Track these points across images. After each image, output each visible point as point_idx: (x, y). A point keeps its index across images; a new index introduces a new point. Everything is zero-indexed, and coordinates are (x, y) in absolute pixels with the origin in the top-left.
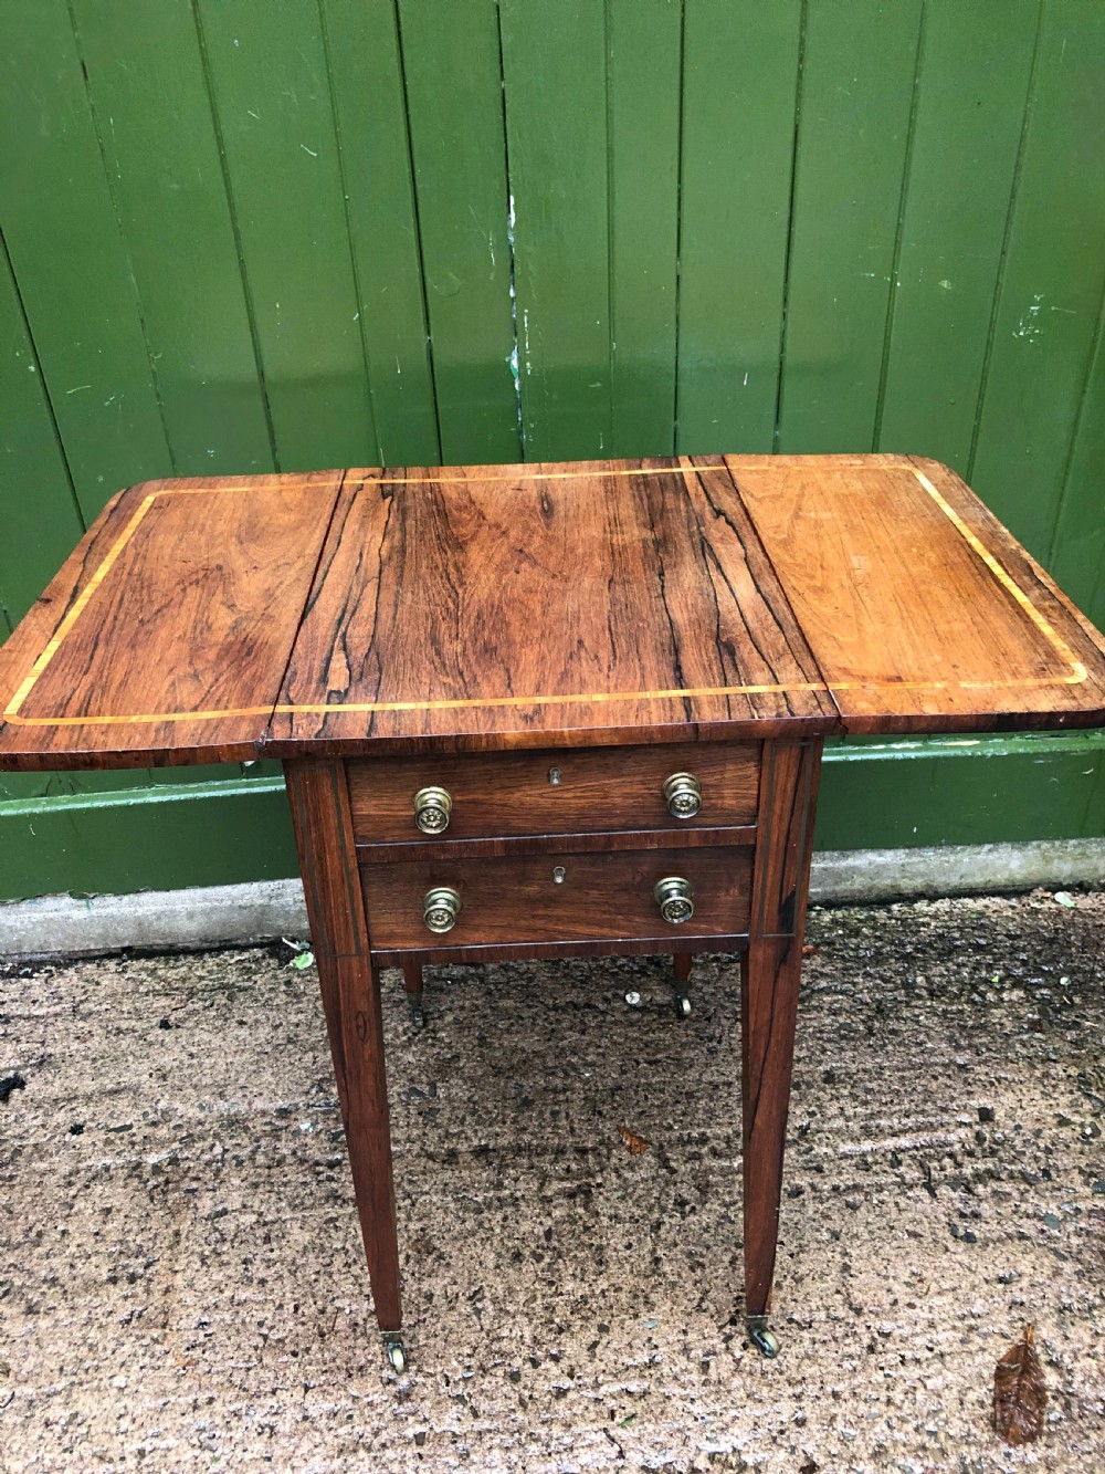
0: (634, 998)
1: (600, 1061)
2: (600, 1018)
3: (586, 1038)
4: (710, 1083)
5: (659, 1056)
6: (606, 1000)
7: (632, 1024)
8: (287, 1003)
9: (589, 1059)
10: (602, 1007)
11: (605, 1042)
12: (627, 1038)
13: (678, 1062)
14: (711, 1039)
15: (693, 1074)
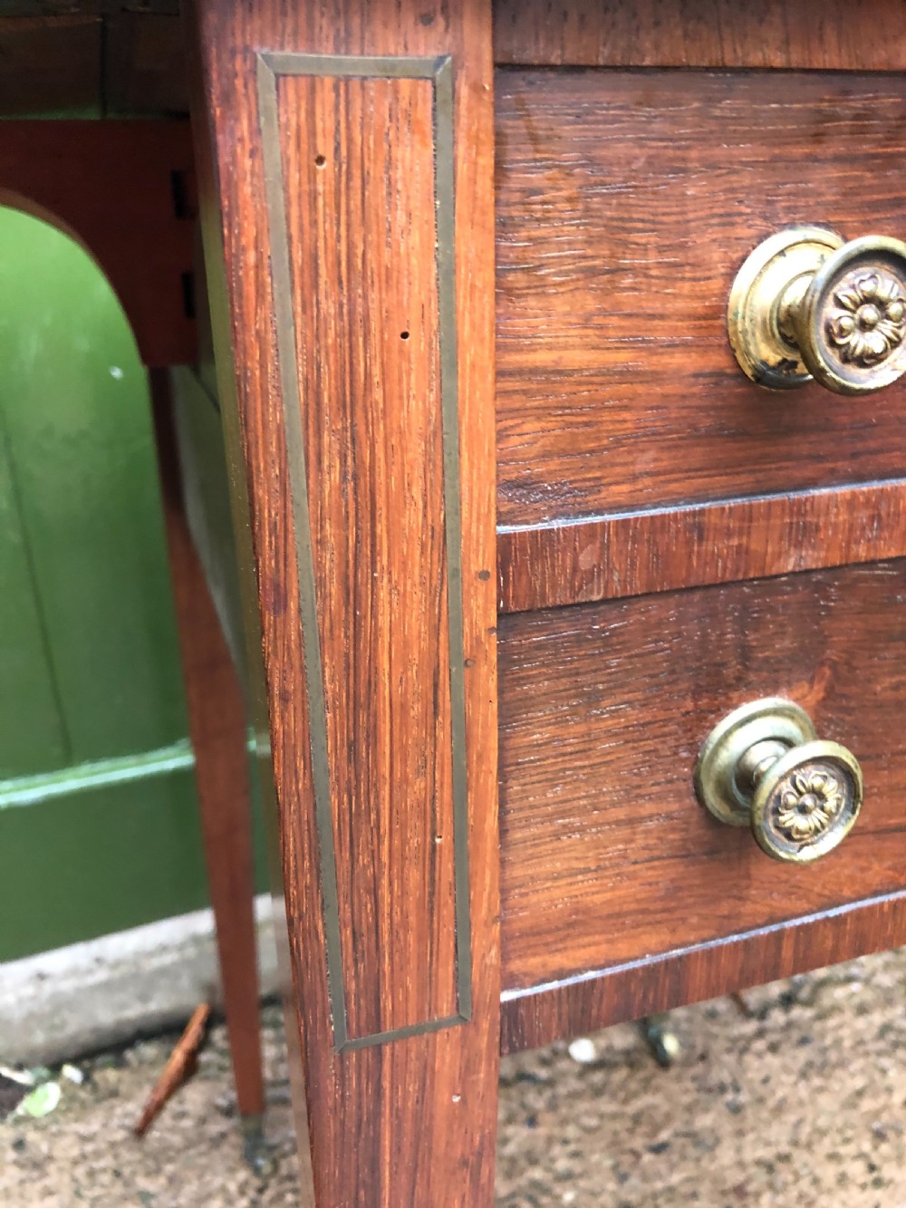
0: (583, 1050)
1: (576, 1166)
2: (548, 1093)
3: (542, 1131)
4: (759, 1163)
5: (664, 1136)
6: (545, 1062)
7: (598, 1092)
8: (22, 1182)
9: (562, 1164)
10: (543, 1073)
11: (571, 1131)
12: (602, 1116)
13: (693, 1136)
14: (722, 1089)
15: (726, 1155)
